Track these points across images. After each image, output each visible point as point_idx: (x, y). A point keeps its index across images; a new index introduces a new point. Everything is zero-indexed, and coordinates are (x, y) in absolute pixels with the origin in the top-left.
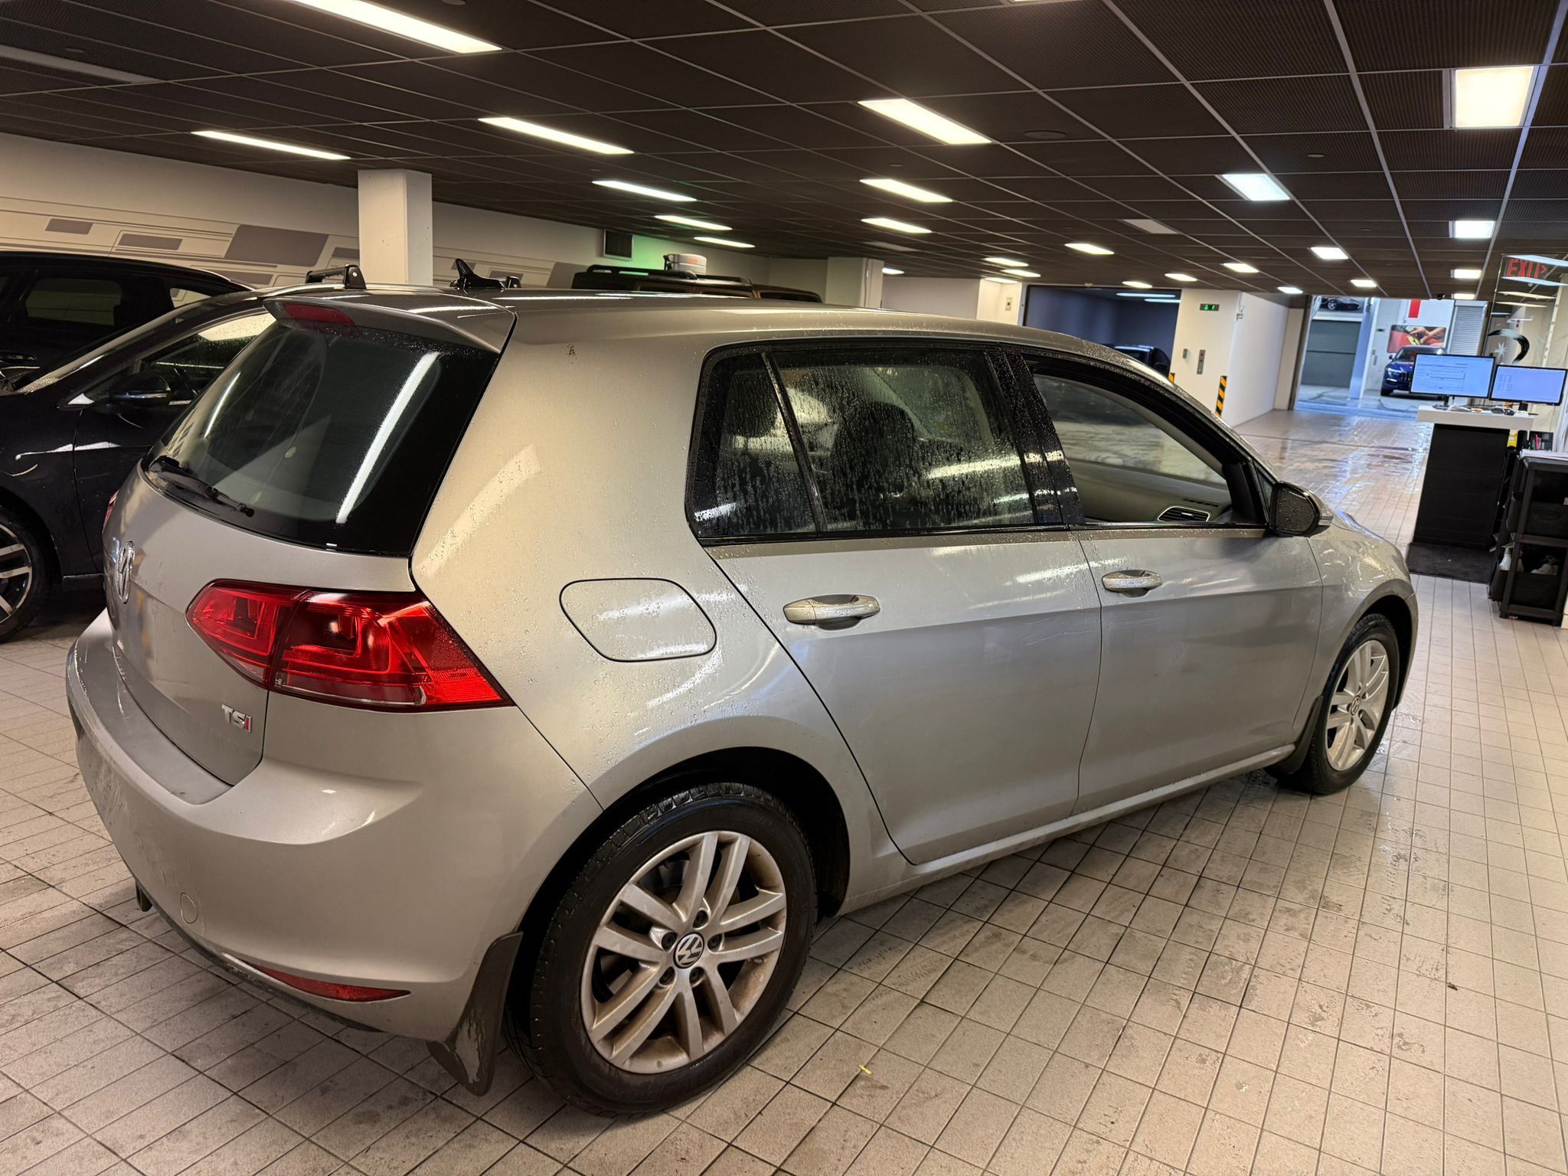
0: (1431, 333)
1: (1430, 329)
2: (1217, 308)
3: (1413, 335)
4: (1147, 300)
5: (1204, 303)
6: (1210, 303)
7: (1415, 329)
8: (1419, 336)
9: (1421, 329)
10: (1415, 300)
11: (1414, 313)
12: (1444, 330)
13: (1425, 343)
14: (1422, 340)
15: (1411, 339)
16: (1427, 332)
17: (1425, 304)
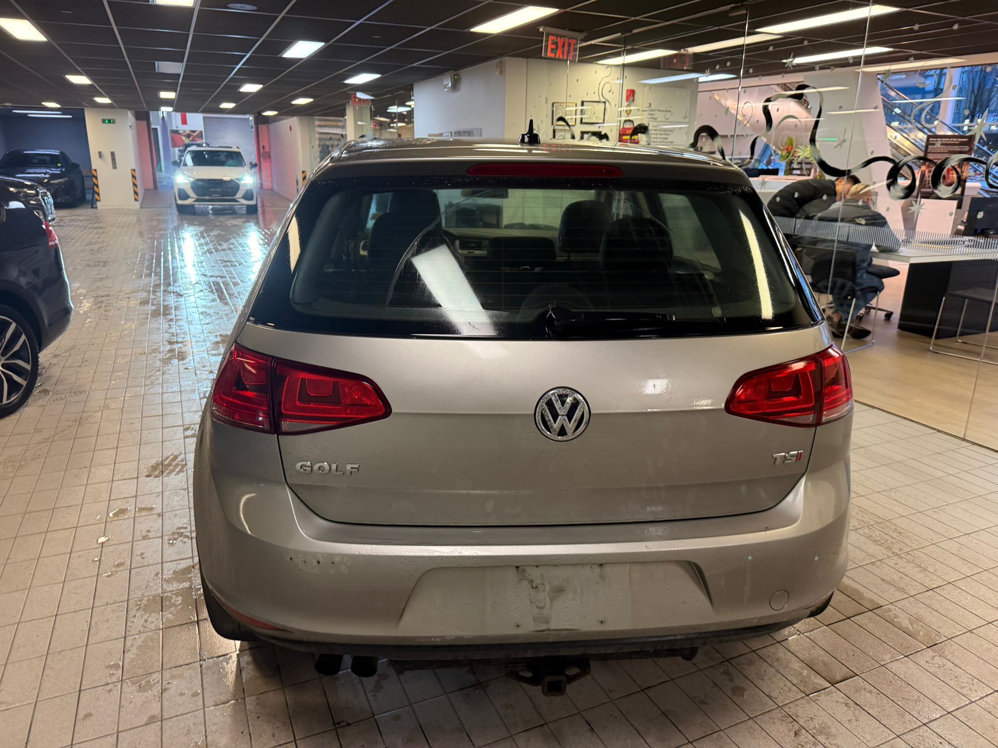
0: (195, 134)
1: (194, 132)
2: (114, 122)
3: (184, 136)
4: (29, 115)
5: (104, 118)
6: (109, 118)
7: (184, 132)
8: (188, 136)
9: (188, 132)
10: (183, 113)
11: (184, 122)
12: (201, 132)
13: (193, 140)
14: (191, 139)
15: (184, 138)
16: (192, 134)
17: (189, 116)
